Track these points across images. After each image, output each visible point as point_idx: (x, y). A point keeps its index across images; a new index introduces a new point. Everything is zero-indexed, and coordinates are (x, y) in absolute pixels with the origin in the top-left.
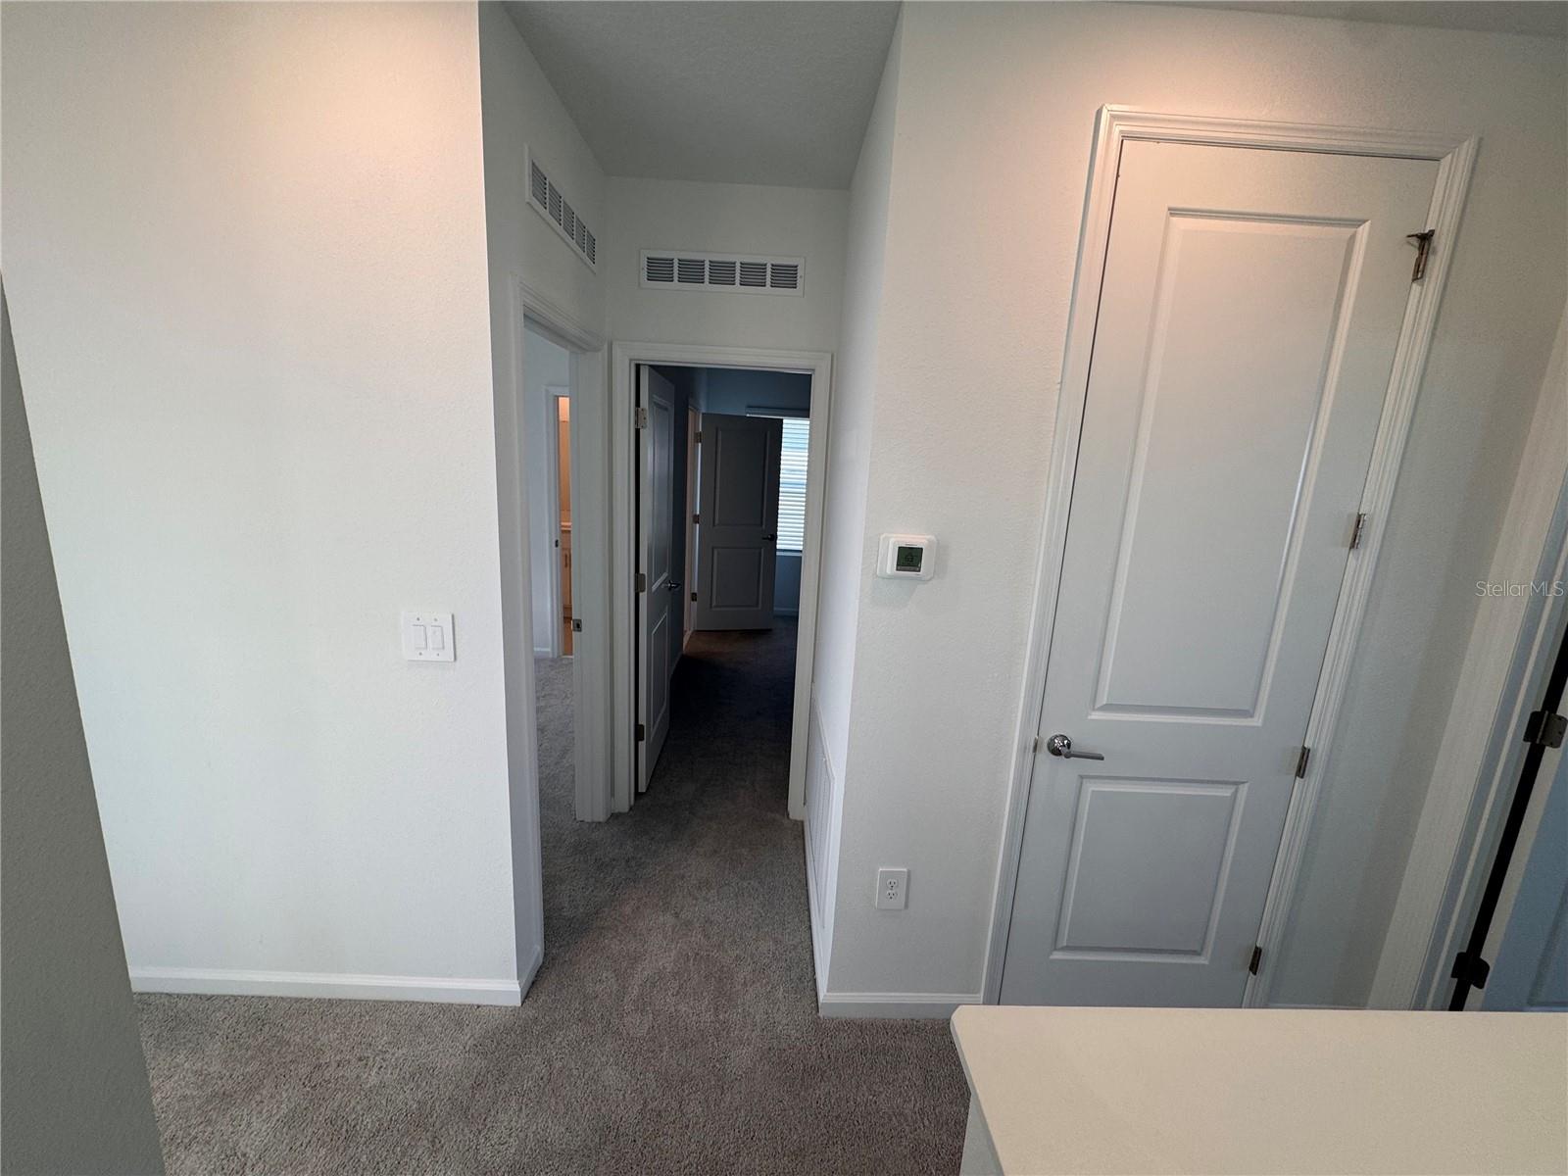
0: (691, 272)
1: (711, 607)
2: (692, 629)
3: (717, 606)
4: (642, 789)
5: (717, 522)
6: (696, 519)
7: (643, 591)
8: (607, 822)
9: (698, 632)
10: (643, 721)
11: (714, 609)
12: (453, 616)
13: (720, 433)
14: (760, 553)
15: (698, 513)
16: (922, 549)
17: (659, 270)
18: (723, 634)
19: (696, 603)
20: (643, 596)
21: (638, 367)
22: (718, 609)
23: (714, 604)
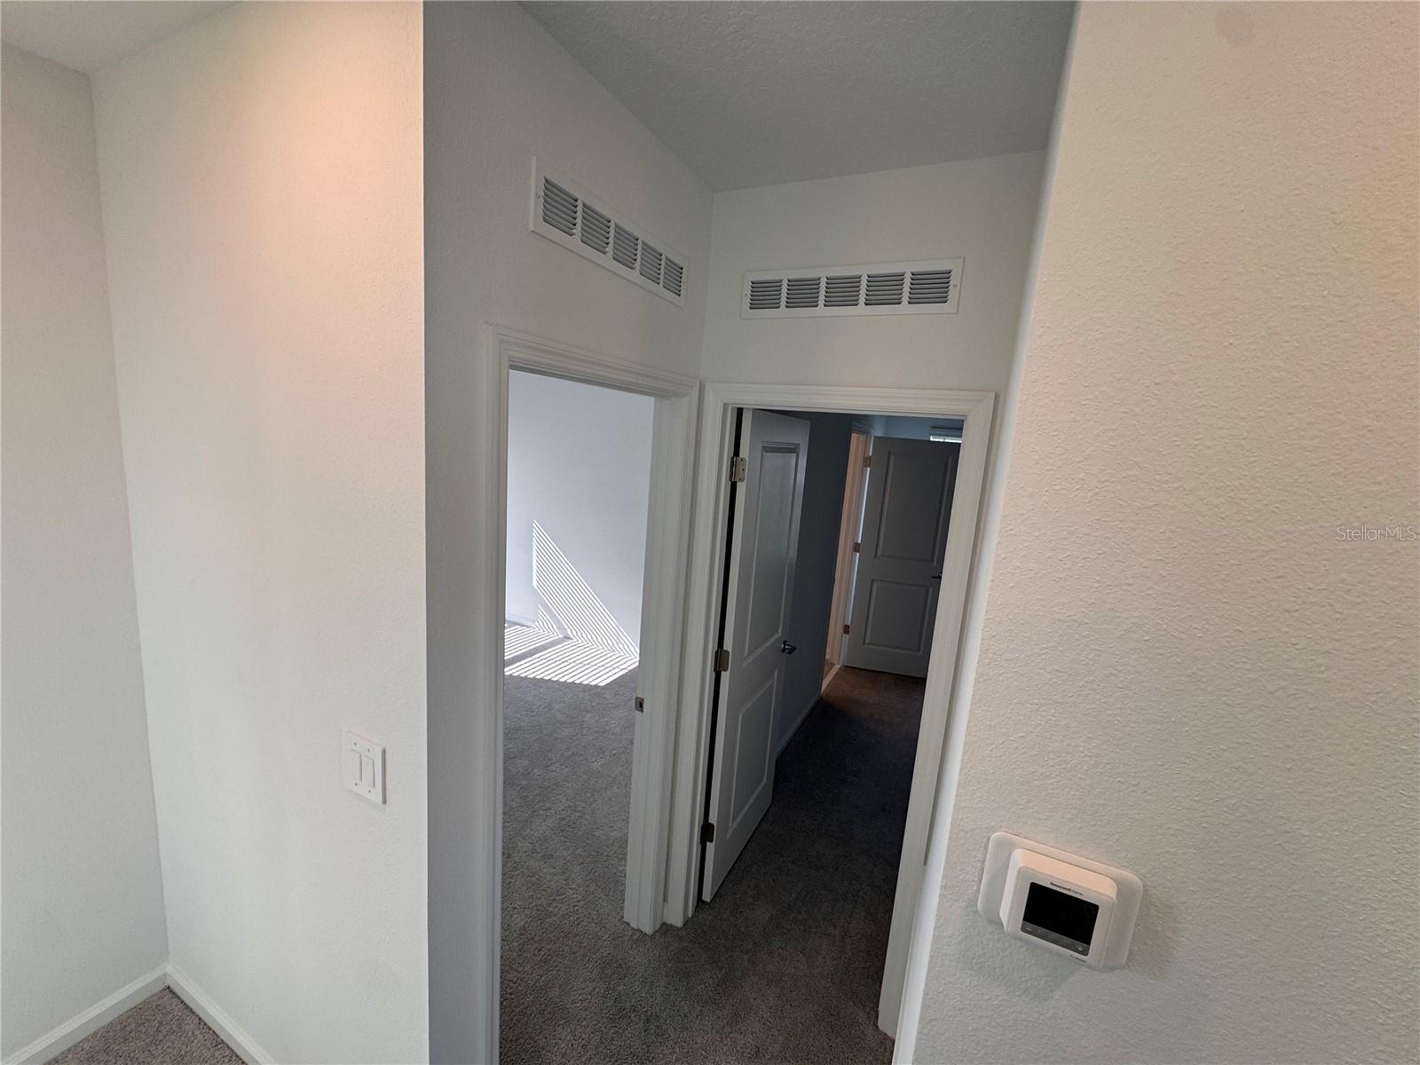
0: (803, 294)
1: (864, 643)
2: (841, 664)
3: (869, 644)
4: (707, 897)
5: (880, 552)
6: (857, 548)
7: (726, 670)
8: (652, 937)
9: (846, 668)
10: (713, 819)
11: (866, 646)
12: (384, 752)
13: (892, 458)
14: (927, 592)
15: (860, 541)
16: (1096, 908)
17: (763, 295)
18: (873, 676)
19: (847, 636)
20: (725, 676)
21: (740, 412)
22: (871, 646)
23: (867, 641)
